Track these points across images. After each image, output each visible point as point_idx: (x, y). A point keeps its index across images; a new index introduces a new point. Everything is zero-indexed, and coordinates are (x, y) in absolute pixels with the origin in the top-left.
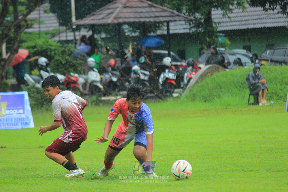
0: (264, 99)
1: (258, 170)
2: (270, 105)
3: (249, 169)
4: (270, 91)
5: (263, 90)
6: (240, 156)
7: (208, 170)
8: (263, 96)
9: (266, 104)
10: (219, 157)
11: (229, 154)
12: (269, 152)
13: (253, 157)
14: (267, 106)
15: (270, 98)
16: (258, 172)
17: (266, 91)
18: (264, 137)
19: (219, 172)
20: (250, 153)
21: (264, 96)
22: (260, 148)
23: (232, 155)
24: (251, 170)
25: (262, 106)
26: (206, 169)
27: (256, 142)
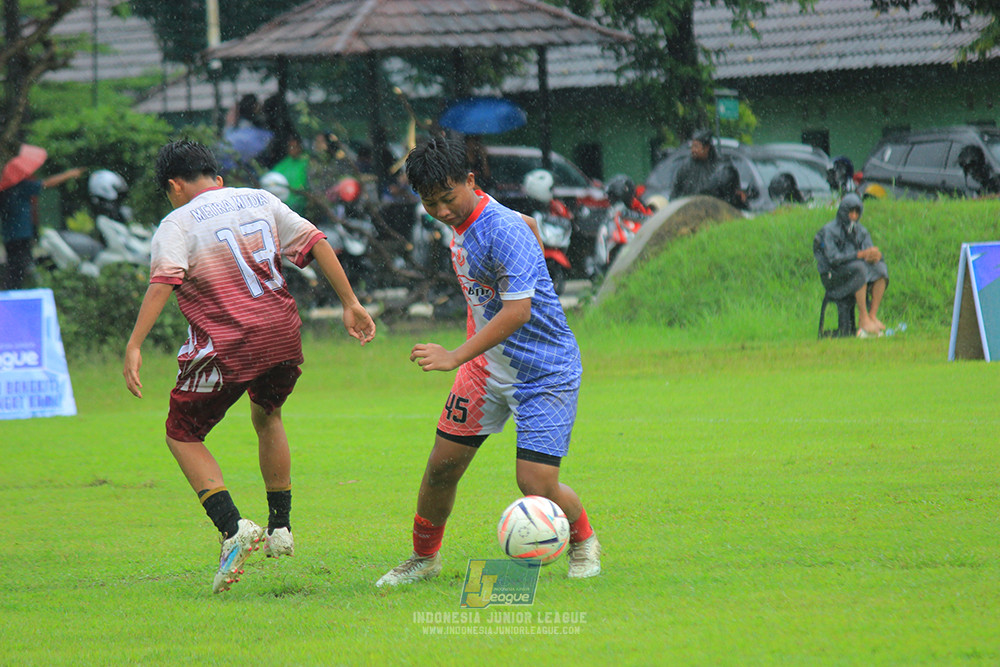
0: (874, 317)
1: (852, 563)
2: (896, 338)
3: (822, 560)
4: (895, 287)
5: (871, 284)
6: (791, 512)
7: (680, 561)
8: (869, 304)
9: (881, 334)
10: (716, 518)
11: (753, 505)
12: (891, 498)
13: (834, 517)
14: (884, 339)
15: (896, 311)
16: (852, 568)
17: (880, 287)
18: (872, 446)
19: (717, 569)
20: (824, 501)
21: (875, 306)
22: (860, 485)
23: (762, 508)
24: (828, 560)
25: (866, 340)
26: (671, 560)
27: (847, 464)
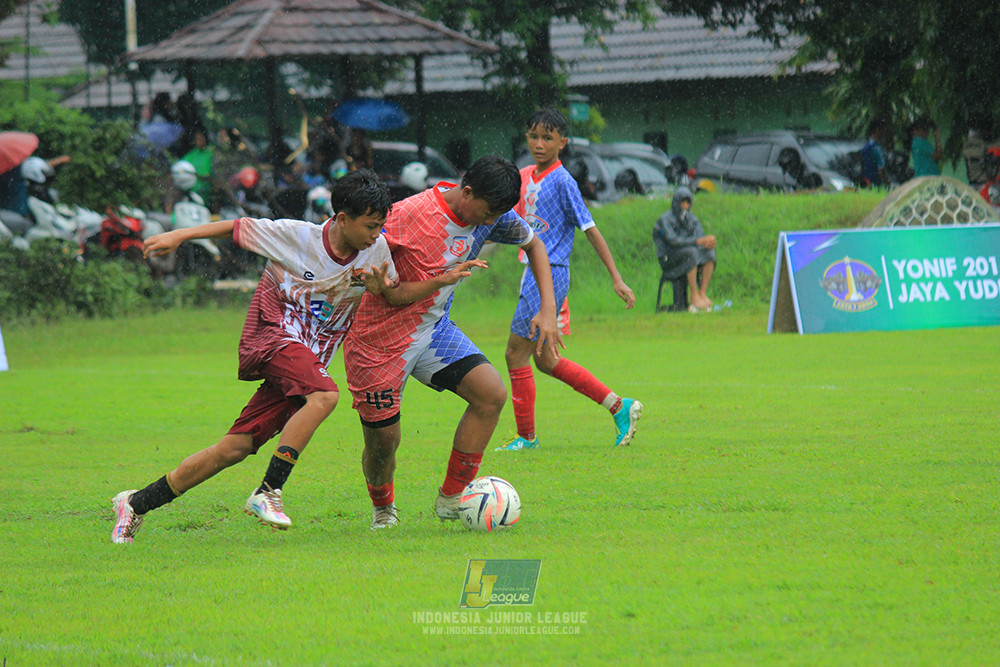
0: (703, 294)
1: (682, 507)
2: (722, 313)
3: (655, 504)
4: (722, 269)
5: (700, 266)
6: (630, 462)
7: (533, 503)
8: (699, 281)
9: (709, 310)
10: (565, 467)
11: (598, 456)
12: (716, 451)
13: (667, 467)
14: (711, 314)
15: (722, 291)
16: (681, 511)
17: (708, 269)
18: (701, 407)
19: (566, 511)
20: (658, 453)
21: (705, 286)
22: (690, 440)
23: (605, 459)
24: (661, 504)
25: (697, 315)
26: (526, 503)
27: (679, 422)
